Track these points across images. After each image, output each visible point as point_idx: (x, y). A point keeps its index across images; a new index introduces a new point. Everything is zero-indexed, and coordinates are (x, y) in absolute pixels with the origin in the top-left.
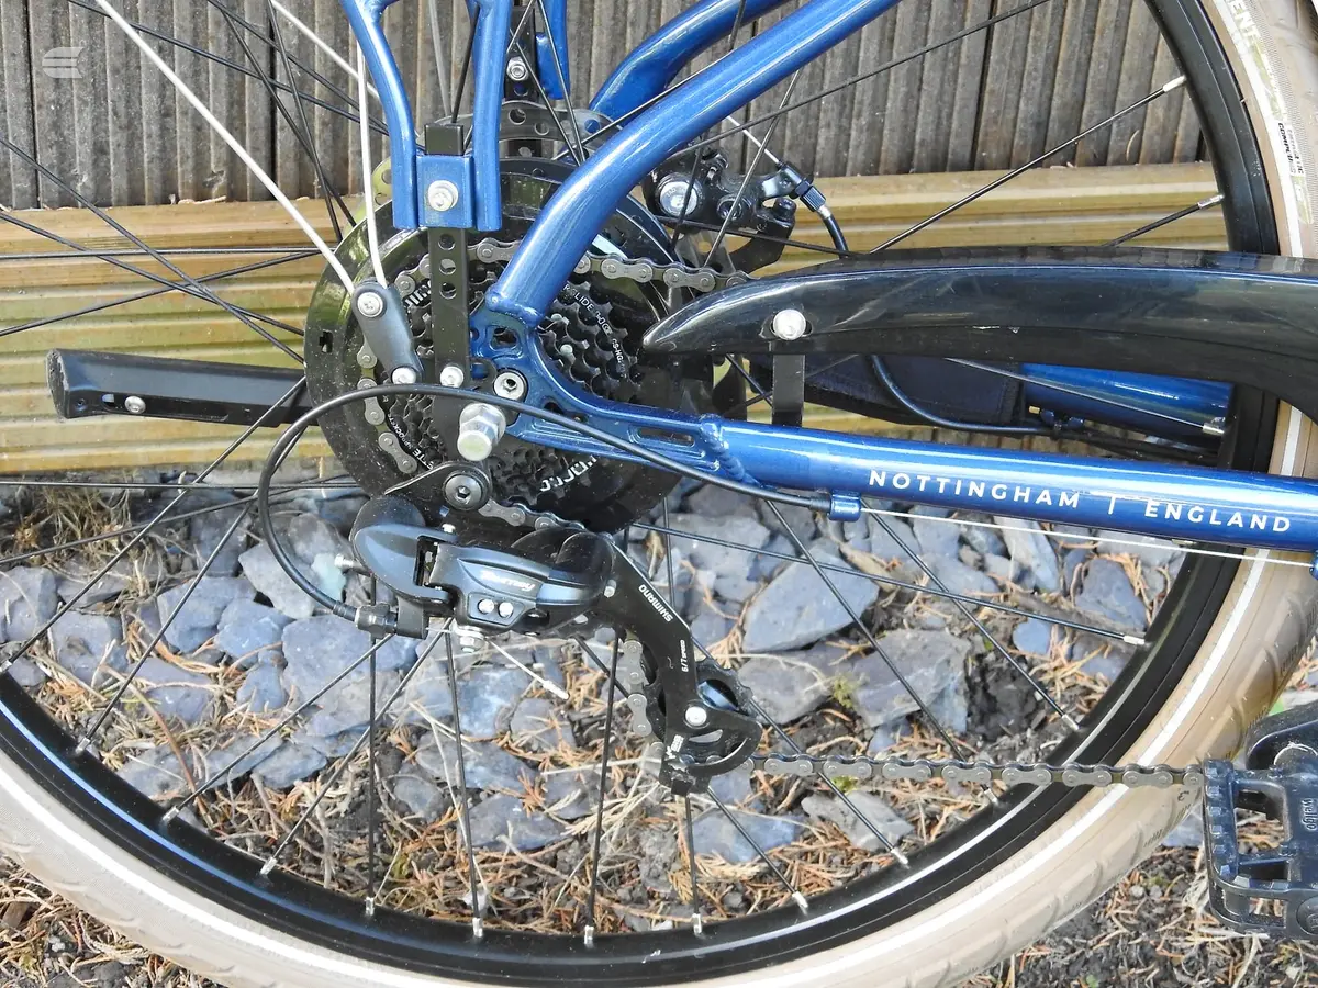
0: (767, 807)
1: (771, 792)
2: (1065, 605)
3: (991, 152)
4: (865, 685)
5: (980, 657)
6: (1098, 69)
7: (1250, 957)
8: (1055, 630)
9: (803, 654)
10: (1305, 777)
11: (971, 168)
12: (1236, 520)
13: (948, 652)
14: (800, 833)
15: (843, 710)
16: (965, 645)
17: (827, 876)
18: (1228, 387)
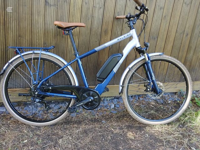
12: (71, 97)
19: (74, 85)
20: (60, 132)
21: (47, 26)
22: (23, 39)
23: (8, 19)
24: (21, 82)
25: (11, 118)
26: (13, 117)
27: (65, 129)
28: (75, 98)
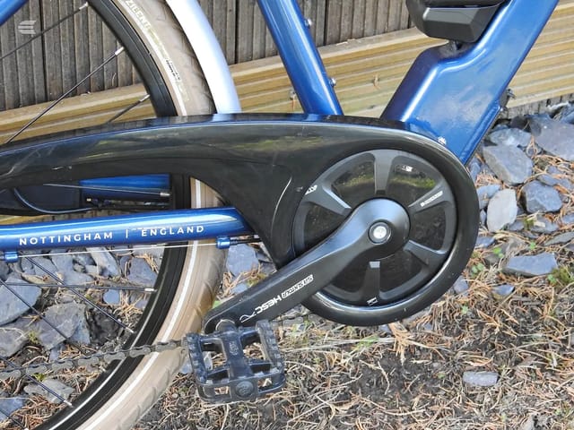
0: (9, 394)
1: (9, 387)
2: (124, 281)
3: (54, 93)
4: (43, 332)
5: (91, 310)
6: (93, 50)
7: (227, 413)
8: (121, 292)
9: (13, 325)
10: (229, 333)
11: (46, 101)
12: (181, 231)
13: (76, 311)
14: (26, 402)
15: (35, 345)
16: (83, 306)
17: (40, 418)
18: (168, 175)
28: (229, 233)
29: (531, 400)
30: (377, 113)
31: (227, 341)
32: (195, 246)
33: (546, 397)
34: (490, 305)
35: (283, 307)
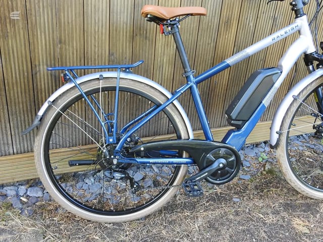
1: (137, 195)
2: (161, 175)
4: (145, 184)
5: (154, 180)
9: (138, 182)
10: (190, 183)
16: (152, 179)
19: (187, 138)
20: (164, 232)
21: (115, 16)
22: (67, 47)
23: (33, 6)
24: (67, 134)
25: (56, 209)
26: (60, 206)
27: (170, 223)
28: (190, 163)
29: (248, 205)
30: (220, 140)
31: (190, 185)
32: (183, 165)
33: (251, 205)
34: (237, 185)
35: (201, 179)
